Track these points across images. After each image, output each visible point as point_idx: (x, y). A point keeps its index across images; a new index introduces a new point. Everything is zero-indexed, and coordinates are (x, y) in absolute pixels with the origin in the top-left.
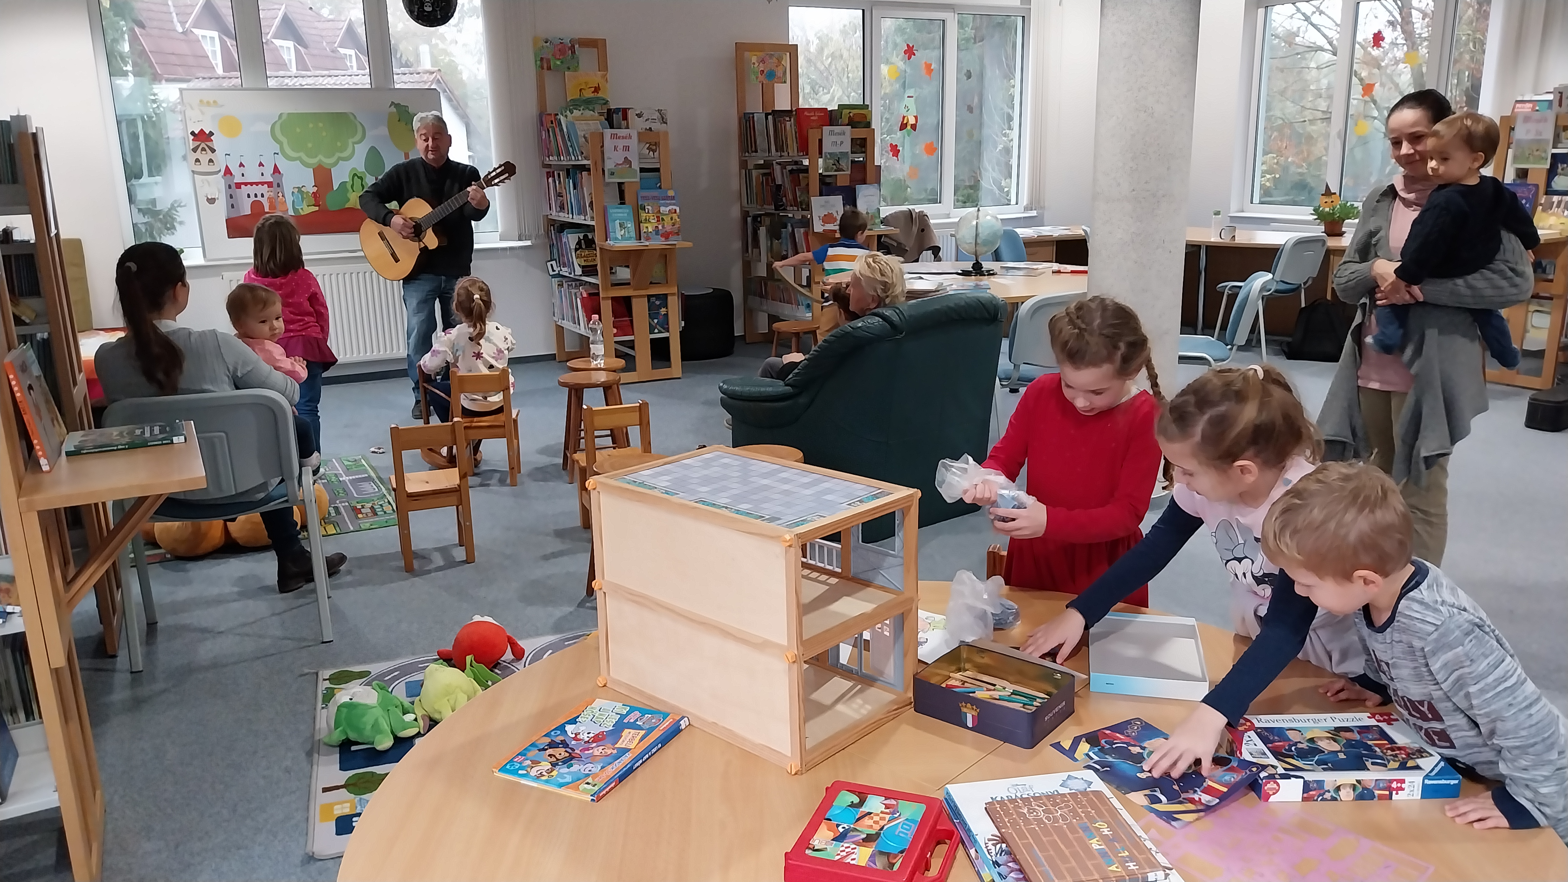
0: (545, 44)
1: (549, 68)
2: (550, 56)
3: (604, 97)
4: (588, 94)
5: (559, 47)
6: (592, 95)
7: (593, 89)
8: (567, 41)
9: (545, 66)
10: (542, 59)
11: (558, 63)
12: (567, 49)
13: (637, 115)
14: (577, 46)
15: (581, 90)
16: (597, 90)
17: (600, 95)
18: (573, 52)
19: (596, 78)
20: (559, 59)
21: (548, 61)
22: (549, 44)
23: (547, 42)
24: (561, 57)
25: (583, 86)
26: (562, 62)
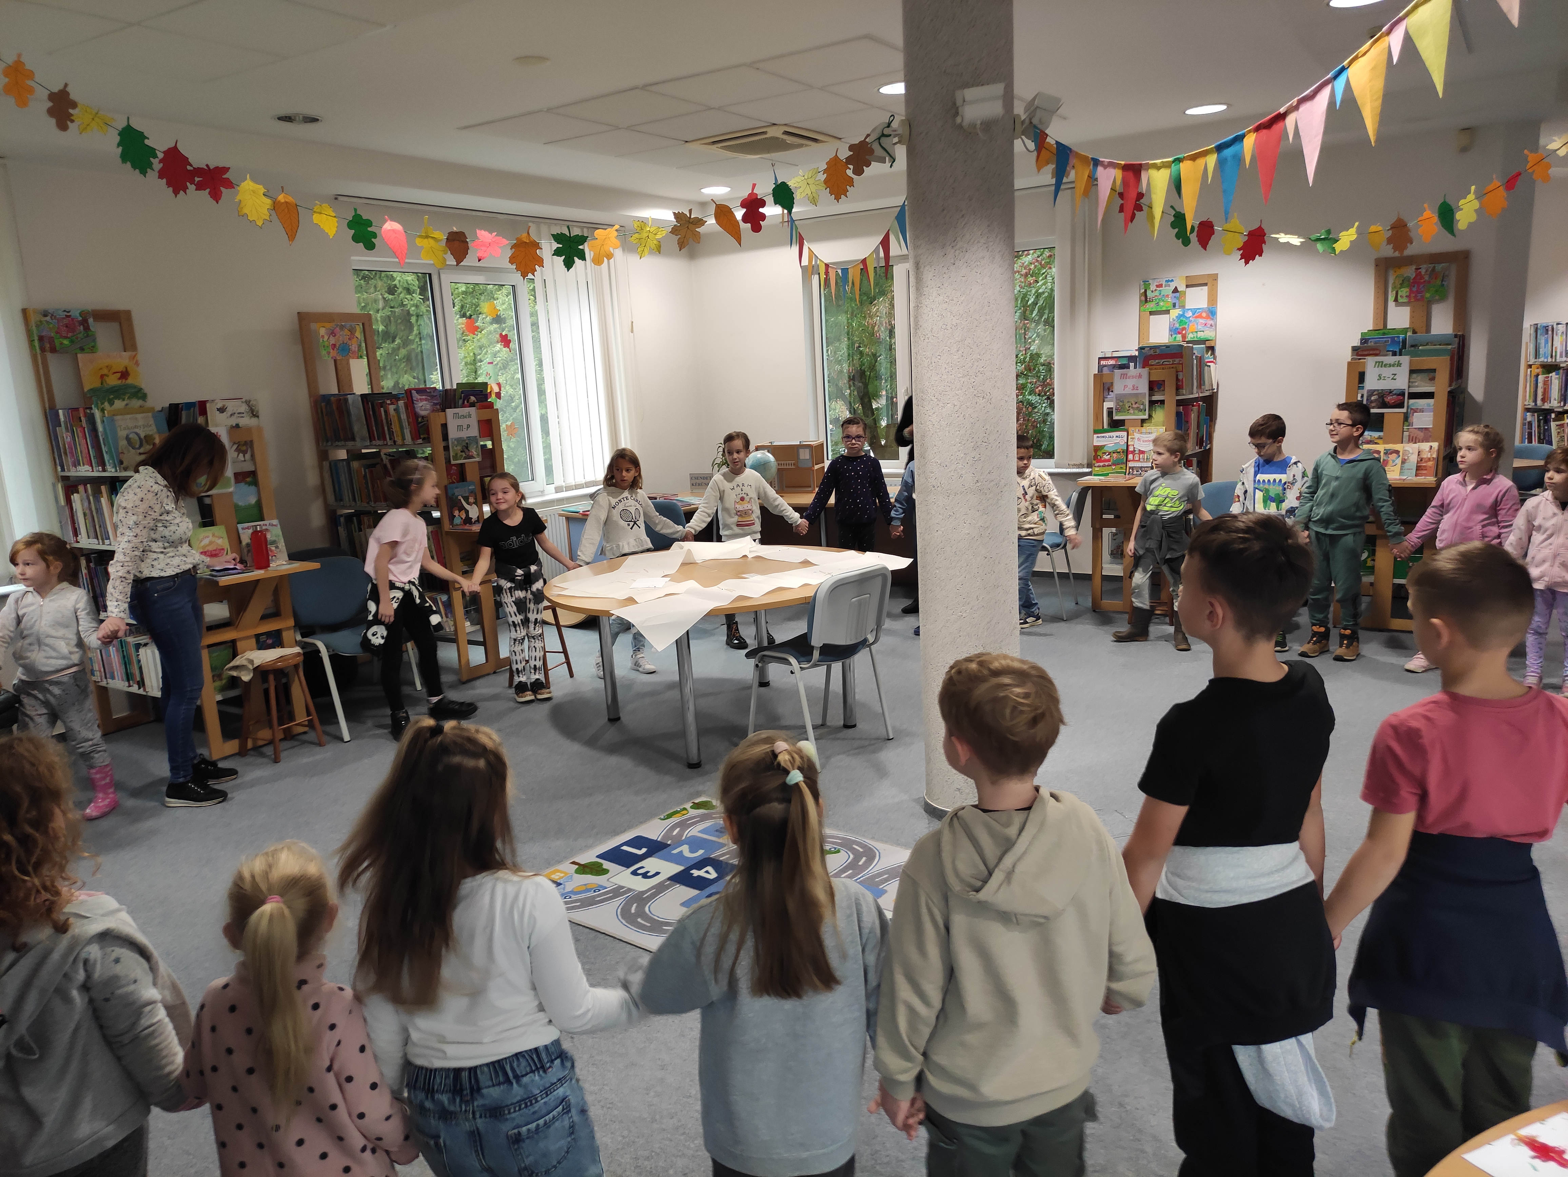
0: (44, 319)
1: (54, 350)
2: (53, 334)
3: (136, 383)
4: (113, 381)
5: (66, 321)
6: (119, 382)
7: (119, 375)
8: (75, 314)
9: (46, 347)
10: (41, 338)
11: (66, 342)
12: (77, 324)
13: (218, 410)
14: (91, 321)
15: (102, 376)
16: (124, 375)
17: (130, 381)
18: (87, 328)
19: (122, 360)
20: (66, 337)
21: (50, 341)
22: (48, 318)
23: (45, 316)
24: (70, 335)
25: (105, 371)
26: (72, 342)
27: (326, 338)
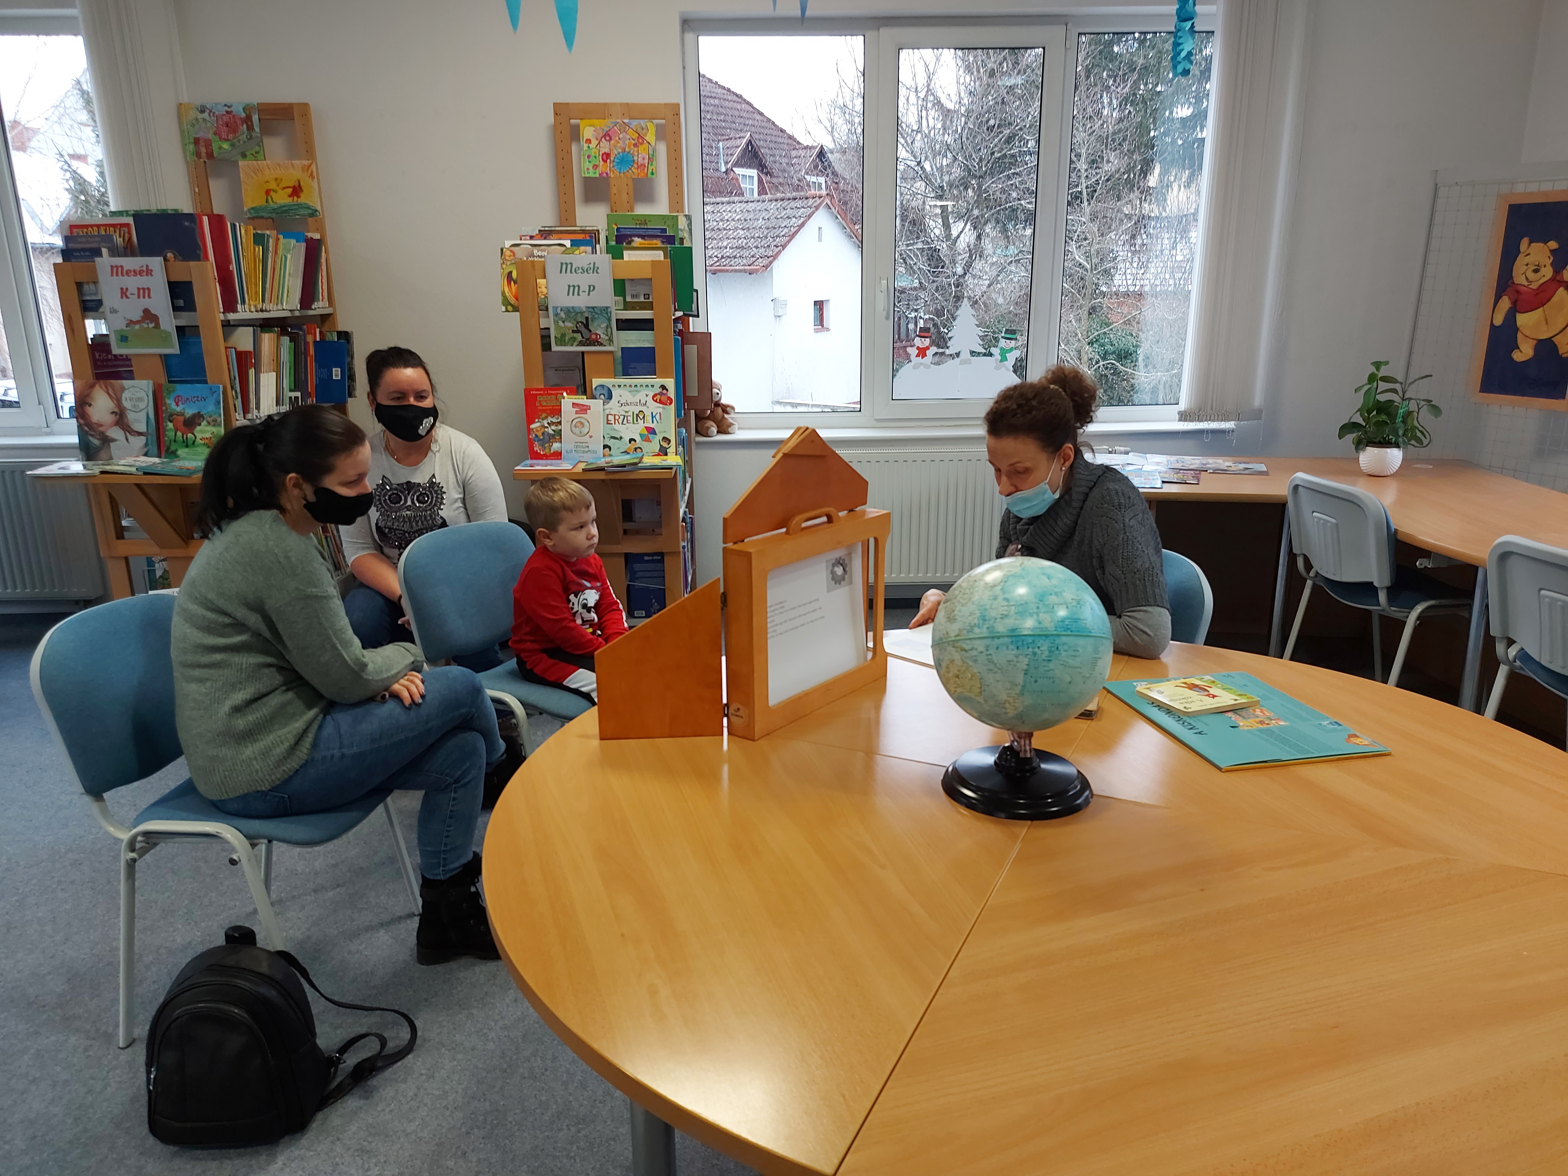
0: (200, 116)
1: (210, 155)
2: (211, 136)
3: (310, 204)
4: (282, 198)
5: (226, 119)
6: (289, 201)
7: (290, 190)
8: (238, 109)
9: (203, 150)
10: (197, 141)
11: (226, 146)
12: (239, 122)
14: (255, 118)
15: (268, 192)
16: (296, 191)
17: (303, 199)
18: (250, 128)
19: (294, 171)
20: (227, 140)
21: (208, 143)
22: (206, 115)
23: (202, 111)
24: (231, 136)
25: (273, 185)
26: (233, 145)
27: (594, 142)
